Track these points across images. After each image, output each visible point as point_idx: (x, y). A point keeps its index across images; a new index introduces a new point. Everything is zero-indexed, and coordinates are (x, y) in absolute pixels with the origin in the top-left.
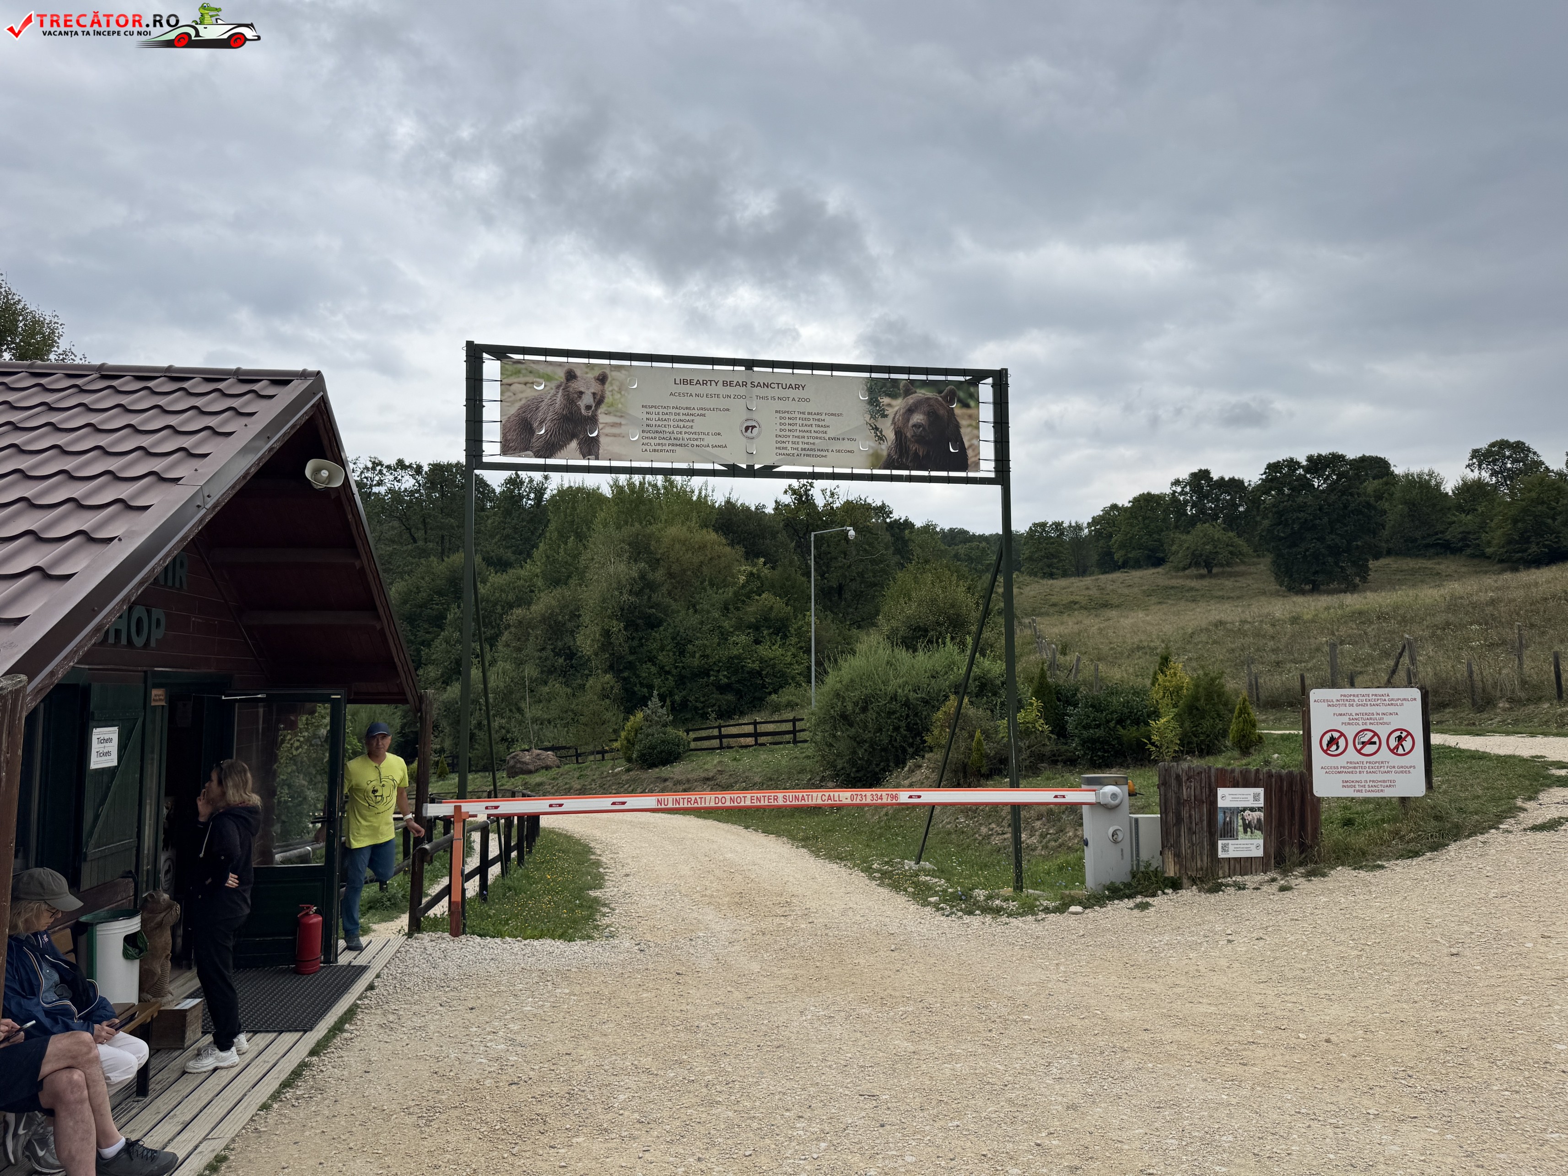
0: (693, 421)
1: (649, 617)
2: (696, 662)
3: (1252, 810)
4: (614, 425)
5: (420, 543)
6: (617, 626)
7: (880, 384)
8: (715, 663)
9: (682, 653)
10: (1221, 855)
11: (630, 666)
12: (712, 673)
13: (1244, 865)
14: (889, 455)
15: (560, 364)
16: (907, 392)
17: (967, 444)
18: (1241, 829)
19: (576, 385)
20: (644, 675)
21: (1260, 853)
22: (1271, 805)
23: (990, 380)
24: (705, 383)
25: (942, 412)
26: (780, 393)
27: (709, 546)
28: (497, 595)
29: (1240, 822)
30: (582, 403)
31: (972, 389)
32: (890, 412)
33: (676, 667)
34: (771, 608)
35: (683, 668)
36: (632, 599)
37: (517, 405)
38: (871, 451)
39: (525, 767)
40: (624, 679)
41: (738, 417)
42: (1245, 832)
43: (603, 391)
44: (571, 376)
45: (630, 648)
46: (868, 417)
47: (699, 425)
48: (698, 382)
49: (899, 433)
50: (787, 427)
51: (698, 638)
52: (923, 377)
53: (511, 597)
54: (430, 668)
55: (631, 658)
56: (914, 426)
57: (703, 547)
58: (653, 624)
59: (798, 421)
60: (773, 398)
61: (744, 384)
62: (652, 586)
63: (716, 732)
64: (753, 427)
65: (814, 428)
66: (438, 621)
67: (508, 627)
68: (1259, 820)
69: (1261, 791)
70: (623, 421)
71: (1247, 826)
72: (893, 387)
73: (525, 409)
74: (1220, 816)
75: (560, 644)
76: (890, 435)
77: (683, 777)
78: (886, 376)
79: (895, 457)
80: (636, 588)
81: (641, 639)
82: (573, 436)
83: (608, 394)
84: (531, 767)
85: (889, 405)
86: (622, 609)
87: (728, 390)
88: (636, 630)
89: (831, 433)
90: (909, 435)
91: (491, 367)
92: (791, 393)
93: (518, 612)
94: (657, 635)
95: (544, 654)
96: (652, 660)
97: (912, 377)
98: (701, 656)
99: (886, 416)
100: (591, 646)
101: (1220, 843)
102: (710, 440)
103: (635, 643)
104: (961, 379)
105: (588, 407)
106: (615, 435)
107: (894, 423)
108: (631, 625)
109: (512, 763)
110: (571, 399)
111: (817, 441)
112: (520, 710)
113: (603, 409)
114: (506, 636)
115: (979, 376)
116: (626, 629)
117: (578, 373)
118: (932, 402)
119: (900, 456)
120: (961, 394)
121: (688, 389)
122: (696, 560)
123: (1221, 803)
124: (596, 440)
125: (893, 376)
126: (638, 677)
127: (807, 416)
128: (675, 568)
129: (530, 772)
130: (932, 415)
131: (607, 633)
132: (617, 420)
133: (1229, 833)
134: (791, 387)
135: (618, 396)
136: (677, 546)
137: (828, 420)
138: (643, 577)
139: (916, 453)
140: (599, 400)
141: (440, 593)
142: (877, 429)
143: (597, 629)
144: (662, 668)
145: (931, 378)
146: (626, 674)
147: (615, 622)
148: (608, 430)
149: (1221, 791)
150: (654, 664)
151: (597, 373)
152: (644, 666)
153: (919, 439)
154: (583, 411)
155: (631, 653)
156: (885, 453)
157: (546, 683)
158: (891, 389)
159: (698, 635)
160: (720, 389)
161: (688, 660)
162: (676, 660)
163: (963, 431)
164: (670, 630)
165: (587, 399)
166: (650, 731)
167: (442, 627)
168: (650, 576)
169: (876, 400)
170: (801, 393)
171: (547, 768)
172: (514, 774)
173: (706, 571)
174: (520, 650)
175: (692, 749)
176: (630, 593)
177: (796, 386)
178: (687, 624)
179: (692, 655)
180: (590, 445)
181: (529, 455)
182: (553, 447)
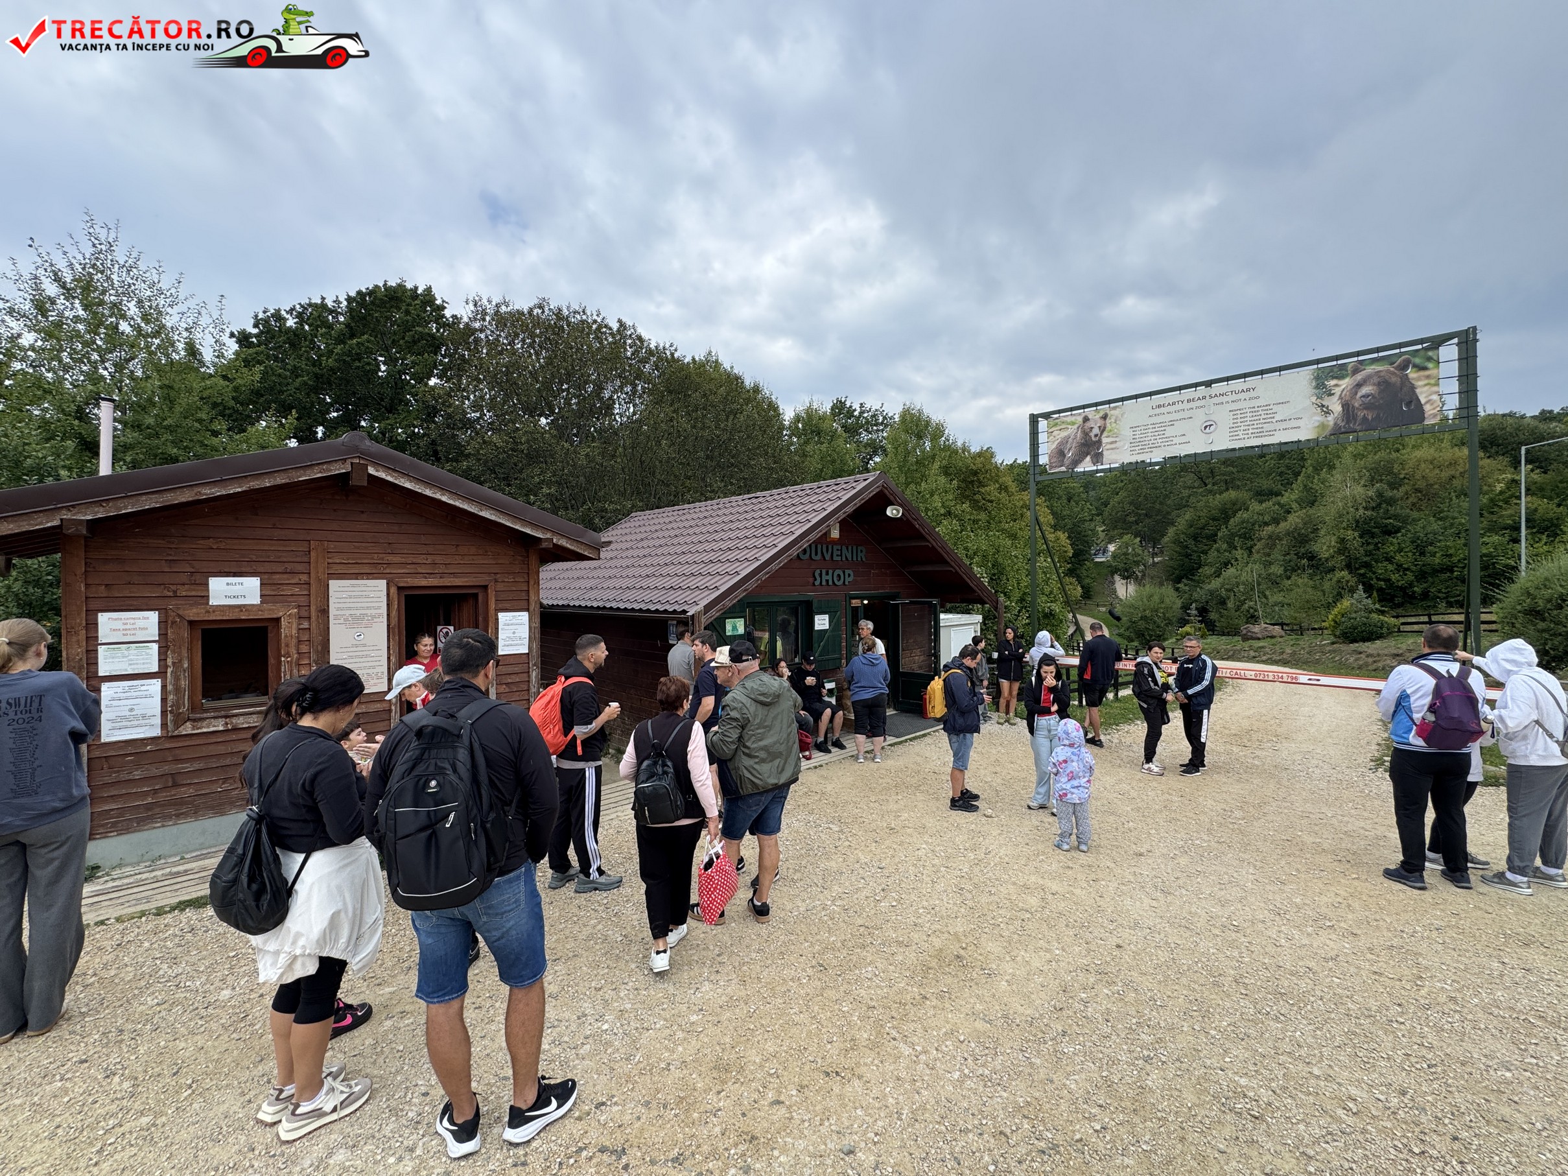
0: (1165, 430)
1: (1386, 526)
2: (1438, 560)
4: (1112, 443)
5: (1209, 486)
6: (1352, 535)
7: (1327, 371)
8: (1459, 561)
9: (1422, 554)
11: (1367, 565)
12: (1455, 569)
14: (1335, 424)
15: (1080, 414)
16: (1356, 371)
17: (1423, 401)
19: (1088, 425)
20: (1380, 571)
23: (1456, 340)
24: (1174, 404)
26: (1235, 397)
27: (1460, 461)
28: (1255, 518)
30: (1092, 434)
31: (1430, 353)
32: (1337, 391)
33: (1416, 565)
35: (1424, 565)
36: (1369, 513)
37: (1056, 443)
38: (1317, 424)
39: (1254, 635)
40: (1361, 575)
41: (1198, 422)
43: (1105, 424)
44: (1086, 419)
45: (1365, 551)
46: (1314, 399)
47: (1170, 432)
48: (1169, 404)
49: (1346, 406)
50: (1239, 420)
51: (1440, 541)
52: (1375, 355)
53: (1267, 518)
54: (1206, 568)
55: (1367, 559)
56: (1363, 396)
57: (1453, 463)
58: (1389, 532)
59: (1248, 414)
60: (1228, 402)
61: (1204, 398)
62: (1391, 502)
63: (1426, 619)
64: (1210, 425)
65: (1263, 416)
66: (1213, 538)
67: (1259, 539)
70: (1117, 439)
72: (1340, 370)
73: (1061, 443)
75: (1302, 550)
76: (1337, 408)
77: (1375, 652)
78: (1335, 363)
79: (1342, 424)
80: (1373, 504)
81: (1377, 544)
82: (1088, 454)
83: (1108, 425)
84: (1259, 636)
85: (1336, 385)
86: (1357, 522)
87: (1192, 405)
88: (1373, 538)
89: (1278, 417)
90: (1356, 405)
91: (1043, 424)
92: (1242, 396)
93: (1270, 529)
94: (1395, 540)
95: (1288, 558)
96: (1389, 559)
97: (1361, 358)
98: (1443, 555)
99: (1333, 394)
100: (1327, 551)
102: (1176, 440)
103: (1371, 547)
104: (1420, 347)
105: (1096, 436)
106: (1112, 449)
107: (1340, 398)
108: (1366, 533)
109: (1244, 632)
110: (1086, 434)
111: (1264, 425)
113: (1105, 434)
114: (1259, 545)
115: (1437, 342)
116: (1361, 537)
117: (1090, 417)
118: (1382, 374)
119: (1348, 422)
120: (1417, 361)
121: (1162, 410)
122: (1445, 475)
124: (1101, 454)
125: (1340, 362)
126: (1374, 573)
127: (1256, 409)
128: (1421, 484)
129: (1259, 639)
130: (1383, 384)
131: (1342, 541)
132: (1114, 439)
134: (1243, 391)
135: (1114, 425)
136: (1423, 465)
137: (1275, 409)
138: (1380, 494)
139: (1365, 418)
140: (1103, 429)
141: (1214, 519)
142: (1323, 406)
143: (1334, 539)
144: (1401, 565)
145: (1381, 354)
146: (1362, 571)
147: (1349, 532)
148: (1109, 446)
150: (1391, 562)
151: (1101, 414)
152: (1380, 564)
153: (1367, 407)
154: (1094, 439)
155: (1366, 555)
156: (1331, 423)
157: (1289, 578)
158: (1340, 373)
159: (1441, 538)
160: (1186, 406)
161: (1428, 559)
162: (1416, 560)
163: (1418, 391)
164: (1409, 535)
165: (1096, 431)
166: (1354, 615)
167: (1215, 541)
168: (1389, 494)
169: (1323, 384)
170: (1252, 394)
171: (1272, 637)
172: (1246, 638)
173: (1456, 483)
174: (1269, 555)
175: (1399, 631)
176: (1366, 509)
177: (1248, 390)
178: (1429, 529)
179: (1434, 555)
180: (1098, 458)
181: (1063, 469)
182: (1076, 462)
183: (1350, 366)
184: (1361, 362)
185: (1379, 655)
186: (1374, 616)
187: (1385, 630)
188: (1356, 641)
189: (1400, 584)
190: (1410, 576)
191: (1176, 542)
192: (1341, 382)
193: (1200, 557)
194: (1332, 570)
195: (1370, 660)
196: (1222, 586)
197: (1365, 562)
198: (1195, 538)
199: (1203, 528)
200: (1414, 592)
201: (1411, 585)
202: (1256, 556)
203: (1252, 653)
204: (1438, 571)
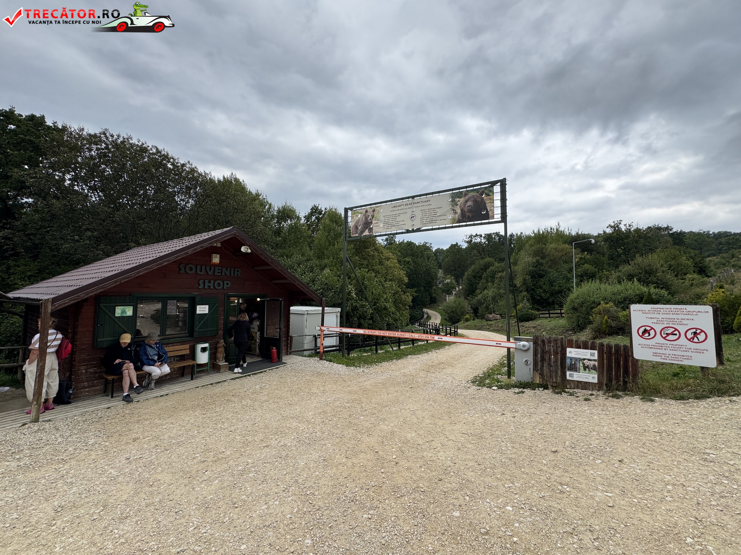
0: (396, 218)
1: (540, 274)
2: (557, 288)
3: (589, 360)
4: (376, 223)
5: (482, 256)
6: (528, 277)
7: (456, 194)
9: (552, 286)
10: (568, 378)
11: (533, 290)
13: (584, 386)
15: (364, 209)
16: (466, 195)
18: (582, 368)
19: (368, 214)
21: (596, 381)
22: (603, 360)
23: (499, 184)
24: (400, 206)
25: (479, 199)
26: (422, 204)
27: (565, 249)
29: (581, 365)
30: (369, 219)
31: (491, 189)
32: (459, 203)
33: (550, 290)
34: (588, 269)
36: (533, 269)
39: (490, 319)
40: (532, 294)
41: (409, 215)
42: (585, 369)
43: (374, 214)
44: (367, 211)
45: (533, 284)
46: (451, 206)
47: (398, 219)
48: (398, 206)
49: (462, 210)
50: (424, 215)
51: (558, 281)
52: (472, 188)
53: (500, 269)
54: (478, 290)
56: (468, 206)
57: (563, 250)
58: (541, 276)
59: (428, 212)
60: (420, 206)
61: (411, 204)
62: (541, 264)
63: (548, 312)
64: (414, 217)
66: (480, 277)
67: (497, 278)
68: (594, 366)
69: (596, 352)
70: (378, 222)
71: (585, 368)
72: (460, 194)
73: (357, 222)
74: (568, 362)
75: (511, 283)
76: (459, 211)
78: (458, 191)
79: (461, 219)
80: (535, 265)
81: (537, 281)
82: (367, 228)
84: (492, 319)
86: (530, 272)
87: (407, 207)
88: (535, 278)
90: (466, 210)
91: (350, 213)
92: (426, 203)
93: (500, 274)
94: (543, 280)
96: (541, 288)
97: (468, 189)
100: (519, 283)
101: (568, 373)
102: (401, 223)
103: (535, 282)
104: (487, 186)
107: (460, 207)
108: (533, 277)
109: (486, 317)
110: (366, 218)
111: (433, 218)
112: (498, 303)
113: (374, 219)
114: (496, 281)
115: (494, 183)
116: (531, 278)
118: (475, 197)
119: (463, 218)
120: (486, 191)
121: (396, 208)
122: (560, 254)
123: (568, 355)
124: (372, 228)
125: (461, 190)
126: (536, 293)
128: (552, 258)
129: (491, 321)
130: (475, 201)
131: (525, 280)
132: (377, 221)
133: (573, 368)
134: (426, 201)
136: (553, 250)
138: (537, 261)
139: (469, 216)
140: (373, 217)
141: (482, 269)
142: (454, 210)
143: (522, 278)
144: (545, 290)
145: (475, 188)
146: (531, 292)
147: (527, 276)
148: (375, 225)
149: (568, 350)
150: (542, 289)
151: (373, 209)
152: (538, 290)
153: (470, 211)
154: (369, 221)
155: (533, 286)
156: (457, 218)
158: (459, 195)
159: (558, 279)
160: (404, 207)
161: (554, 288)
162: (550, 288)
163: (487, 205)
164: (548, 278)
165: (370, 217)
166: (523, 310)
167: (482, 279)
168: (541, 261)
169: (454, 200)
170: (429, 203)
171: (496, 320)
172: (487, 321)
173: (564, 258)
174: (500, 285)
175: (539, 317)
176: (533, 267)
177: (427, 201)
178: (554, 276)
179: (555, 286)
180: (371, 230)
181: (357, 235)
182: (362, 232)
183: (463, 193)
184: (467, 191)
185: (529, 327)
186: (530, 310)
187: (533, 317)
188: (523, 322)
189: (545, 298)
190: (548, 295)
191: (468, 279)
192: (460, 200)
193: (476, 285)
194: (521, 292)
195: (526, 329)
196: (482, 297)
197: (533, 288)
198: (475, 277)
199: (477, 273)
200: (550, 301)
201: (549, 298)
202: (495, 285)
203: (488, 327)
204: (557, 293)
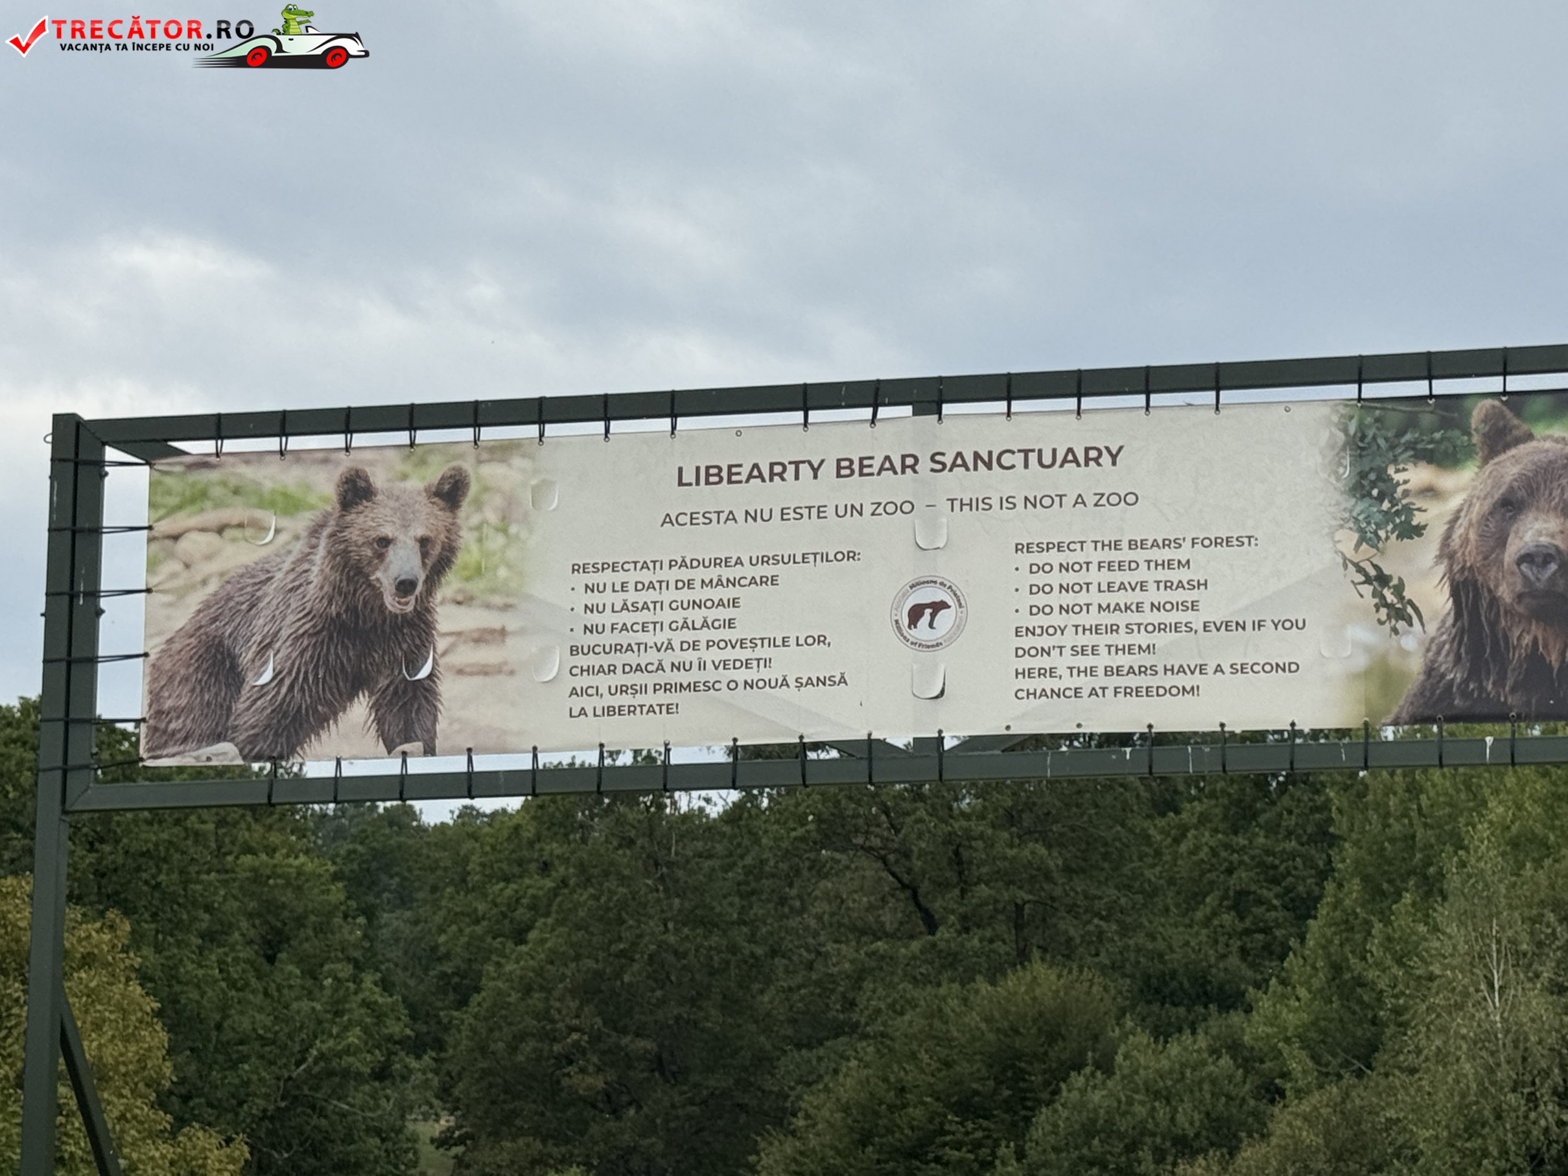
0: (734, 603)
4: (483, 637)
7: (1395, 418)
14: (1430, 670)
15: (325, 457)
16: (1497, 437)
19: (370, 519)
24: (777, 471)
26: (1036, 481)
32: (1434, 515)
37: (195, 600)
38: (1361, 662)
41: (888, 579)
44: (356, 490)
46: (1348, 540)
48: (755, 472)
49: (1469, 590)
50: (1056, 599)
59: (1094, 576)
60: (1008, 502)
61: (909, 463)
64: (938, 607)
65: (1154, 595)
70: (511, 622)
73: (219, 608)
76: (1434, 598)
79: (1456, 676)
82: (357, 683)
85: (1430, 491)
87: (858, 490)
89: (1213, 608)
92: (1071, 479)
99: (1418, 531)
102: (789, 663)
105: (405, 587)
106: (484, 671)
107: (1447, 553)
111: (1160, 639)
117: (379, 479)
119: (1476, 669)
121: (724, 496)
124: (428, 691)
127: (1126, 555)
132: (493, 620)
134: (1070, 456)
135: (496, 542)
137: (1204, 562)
139: (1537, 659)
140: (440, 560)
142: (1382, 579)
148: (464, 655)
151: (435, 472)
154: (390, 602)
158: (1442, 436)
160: (832, 492)
165: (404, 559)
169: (1383, 477)
170: (1103, 477)
177: (1092, 456)
180: (409, 713)
181: (225, 753)
182: (297, 723)
184: (1514, 402)
192: (1448, 480)
